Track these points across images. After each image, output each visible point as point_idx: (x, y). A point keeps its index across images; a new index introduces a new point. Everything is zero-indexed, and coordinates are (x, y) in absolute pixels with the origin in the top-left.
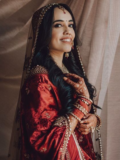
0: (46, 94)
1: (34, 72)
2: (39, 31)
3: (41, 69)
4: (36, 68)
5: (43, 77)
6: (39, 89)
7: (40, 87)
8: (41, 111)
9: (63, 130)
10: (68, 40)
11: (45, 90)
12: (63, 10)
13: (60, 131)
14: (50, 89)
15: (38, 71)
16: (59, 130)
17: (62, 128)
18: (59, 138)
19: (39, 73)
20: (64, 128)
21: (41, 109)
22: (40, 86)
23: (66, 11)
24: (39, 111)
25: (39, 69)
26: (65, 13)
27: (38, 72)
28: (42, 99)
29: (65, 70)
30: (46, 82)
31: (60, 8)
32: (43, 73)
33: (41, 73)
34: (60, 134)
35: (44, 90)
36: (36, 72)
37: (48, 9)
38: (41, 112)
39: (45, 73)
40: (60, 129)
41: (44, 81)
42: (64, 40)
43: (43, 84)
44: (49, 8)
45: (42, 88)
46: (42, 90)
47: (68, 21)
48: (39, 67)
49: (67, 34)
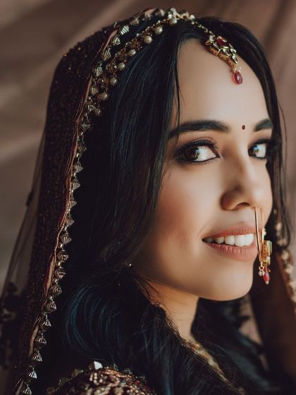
2: (84, 160)
10: (245, 240)
12: (229, 62)
23: (242, 67)
26: (237, 79)
31: (208, 48)
37: (144, 44)
42: (221, 240)
44: (150, 39)
47: (250, 128)
48: (109, 380)
49: (246, 204)
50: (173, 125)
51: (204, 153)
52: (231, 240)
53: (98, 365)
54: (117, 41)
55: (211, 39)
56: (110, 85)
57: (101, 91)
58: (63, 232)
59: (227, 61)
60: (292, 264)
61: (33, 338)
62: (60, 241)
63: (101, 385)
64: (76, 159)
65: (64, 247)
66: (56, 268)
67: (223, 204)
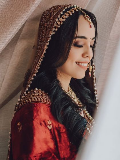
1: (31, 99)
15: (37, 98)
19: (38, 101)
25: (38, 95)
27: (36, 100)
29: (72, 94)
31: (85, 18)
32: (44, 102)
33: (41, 101)
36: (34, 99)
39: (46, 102)
47: (91, 39)
48: (38, 92)
49: (88, 57)
52: (83, 64)
53: (37, 89)
54: (62, 13)
55: (86, 16)
56: (60, 24)
57: (58, 25)
58: (41, 59)
59: (89, 22)
60: (95, 70)
61: (29, 81)
62: (40, 60)
63: (37, 93)
64: (48, 41)
65: (41, 62)
66: (38, 66)
67: (83, 55)
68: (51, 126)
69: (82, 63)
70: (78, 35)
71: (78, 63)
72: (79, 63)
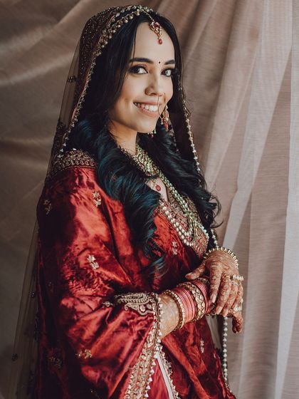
0: (88, 212)
1: (65, 164)
3: (82, 157)
4: (70, 155)
5: (83, 174)
6: (73, 201)
7: (75, 197)
8: (78, 249)
9: (146, 323)
11: (87, 203)
13: (139, 324)
14: (98, 203)
15: (74, 162)
16: (138, 321)
17: (144, 318)
18: (134, 341)
19: (76, 165)
20: (149, 318)
21: (77, 245)
22: (77, 195)
24: (72, 251)
25: (77, 156)
26: (160, 42)
27: (73, 164)
28: (79, 224)
29: (143, 159)
30: (91, 186)
31: (150, 27)
32: (85, 165)
33: (80, 165)
34: (138, 331)
35: (85, 204)
36: (70, 162)
37: (124, 23)
38: (77, 252)
39: (88, 165)
40: (141, 320)
41: (86, 184)
42: (143, 106)
43: (82, 189)
44: (127, 21)
45: (81, 197)
46: (80, 203)
47: (162, 63)
49: (154, 94)
50: (132, 58)
51: (141, 71)
52: (147, 107)
53: (74, 149)
54: (114, 20)
55: (153, 23)
56: (109, 39)
58: (82, 98)
59: (157, 34)
62: (80, 101)
65: (81, 103)
67: (146, 92)
68: (100, 200)
69: (146, 104)
70: (135, 57)
71: (139, 105)
72: (141, 103)
